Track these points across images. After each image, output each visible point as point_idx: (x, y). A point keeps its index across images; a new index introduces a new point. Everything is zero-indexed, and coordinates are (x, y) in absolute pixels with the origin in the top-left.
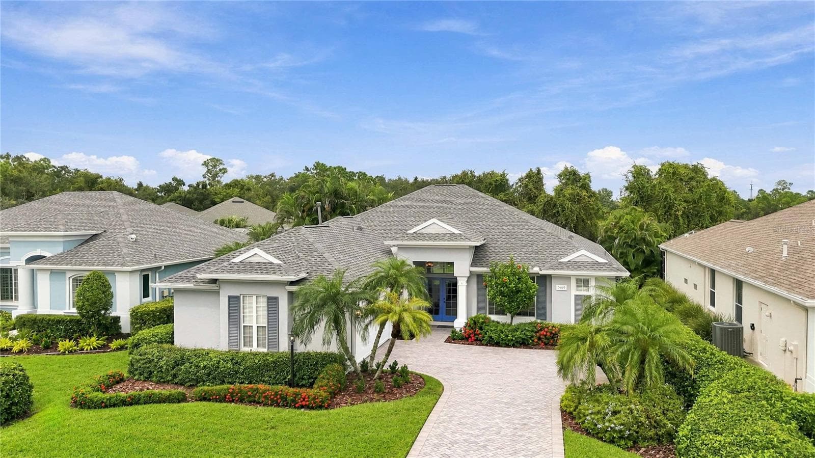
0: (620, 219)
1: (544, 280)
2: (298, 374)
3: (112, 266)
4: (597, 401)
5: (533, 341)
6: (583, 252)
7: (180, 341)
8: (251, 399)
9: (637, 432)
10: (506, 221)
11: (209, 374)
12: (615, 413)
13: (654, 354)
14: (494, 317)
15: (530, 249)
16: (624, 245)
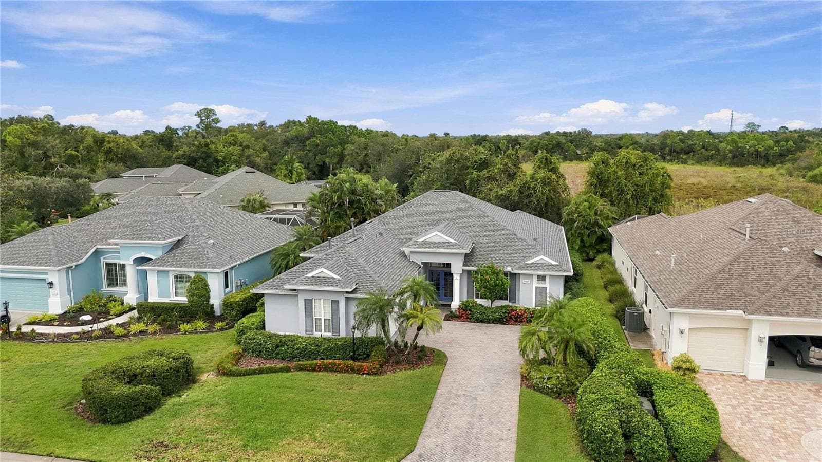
0: (580, 205)
1: (514, 276)
2: (356, 352)
3: (205, 268)
4: (540, 371)
5: (506, 319)
6: (542, 257)
7: (271, 328)
8: (332, 369)
9: (561, 389)
10: (489, 227)
11: (301, 353)
12: (549, 378)
13: (572, 344)
14: (480, 301)
15: (506, 252)
16: (581, 227)
